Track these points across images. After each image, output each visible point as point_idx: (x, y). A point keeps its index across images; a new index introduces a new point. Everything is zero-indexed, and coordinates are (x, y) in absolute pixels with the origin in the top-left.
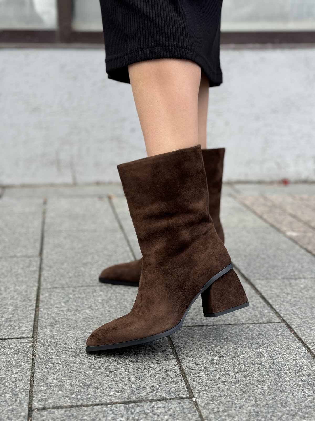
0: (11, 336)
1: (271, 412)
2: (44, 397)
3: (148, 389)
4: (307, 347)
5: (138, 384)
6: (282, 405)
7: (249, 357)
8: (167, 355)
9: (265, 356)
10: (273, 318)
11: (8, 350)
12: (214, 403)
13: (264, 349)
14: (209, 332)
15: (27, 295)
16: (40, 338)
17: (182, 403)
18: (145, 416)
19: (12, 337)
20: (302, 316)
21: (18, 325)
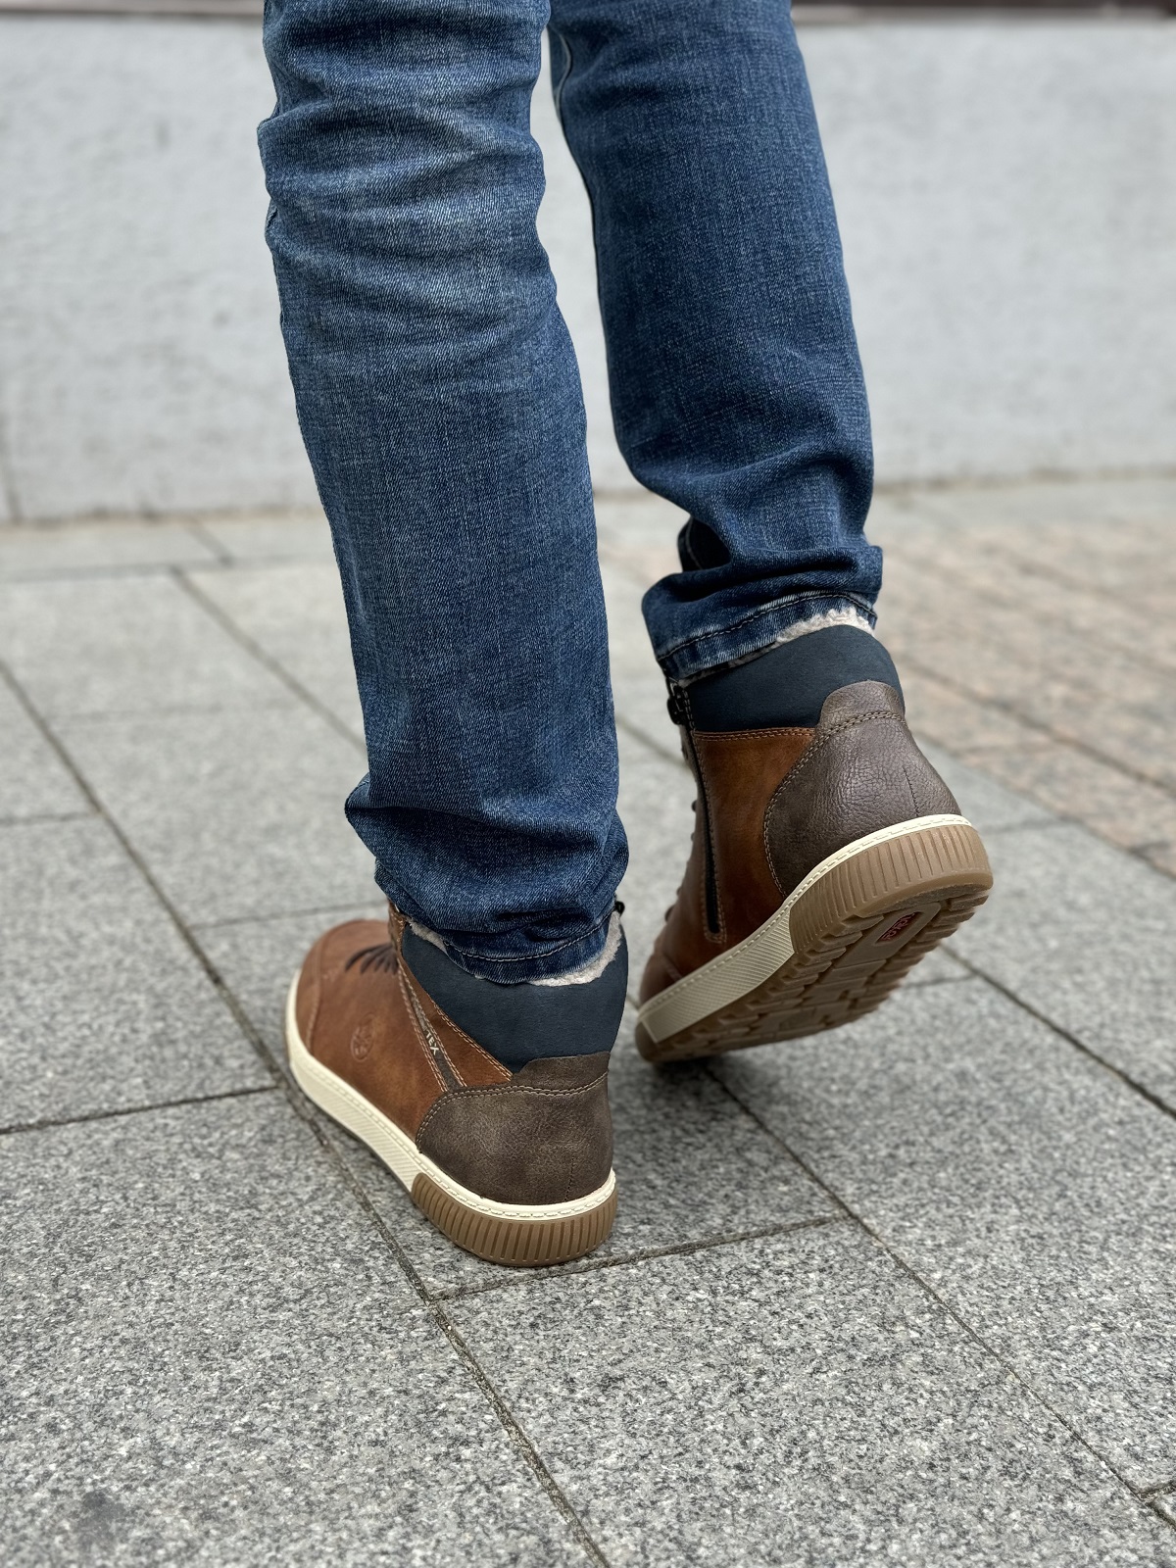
0: (211, 1089)
1: (1073, 1231)
2: (443, 1260)
3: (721, 1207)
4: (1077, 1042)
5: (684, 1196)
6: (1092, 1211)
7: (937, 1086)
8: (711, 1103)
11: (234, 1132)
12: (915, 1226)
13: (966, 1059)
15: (158, 953)
17: (832, 1233)
18: (755, 1280)
19: (218, 1092)
21: (207, 1052)
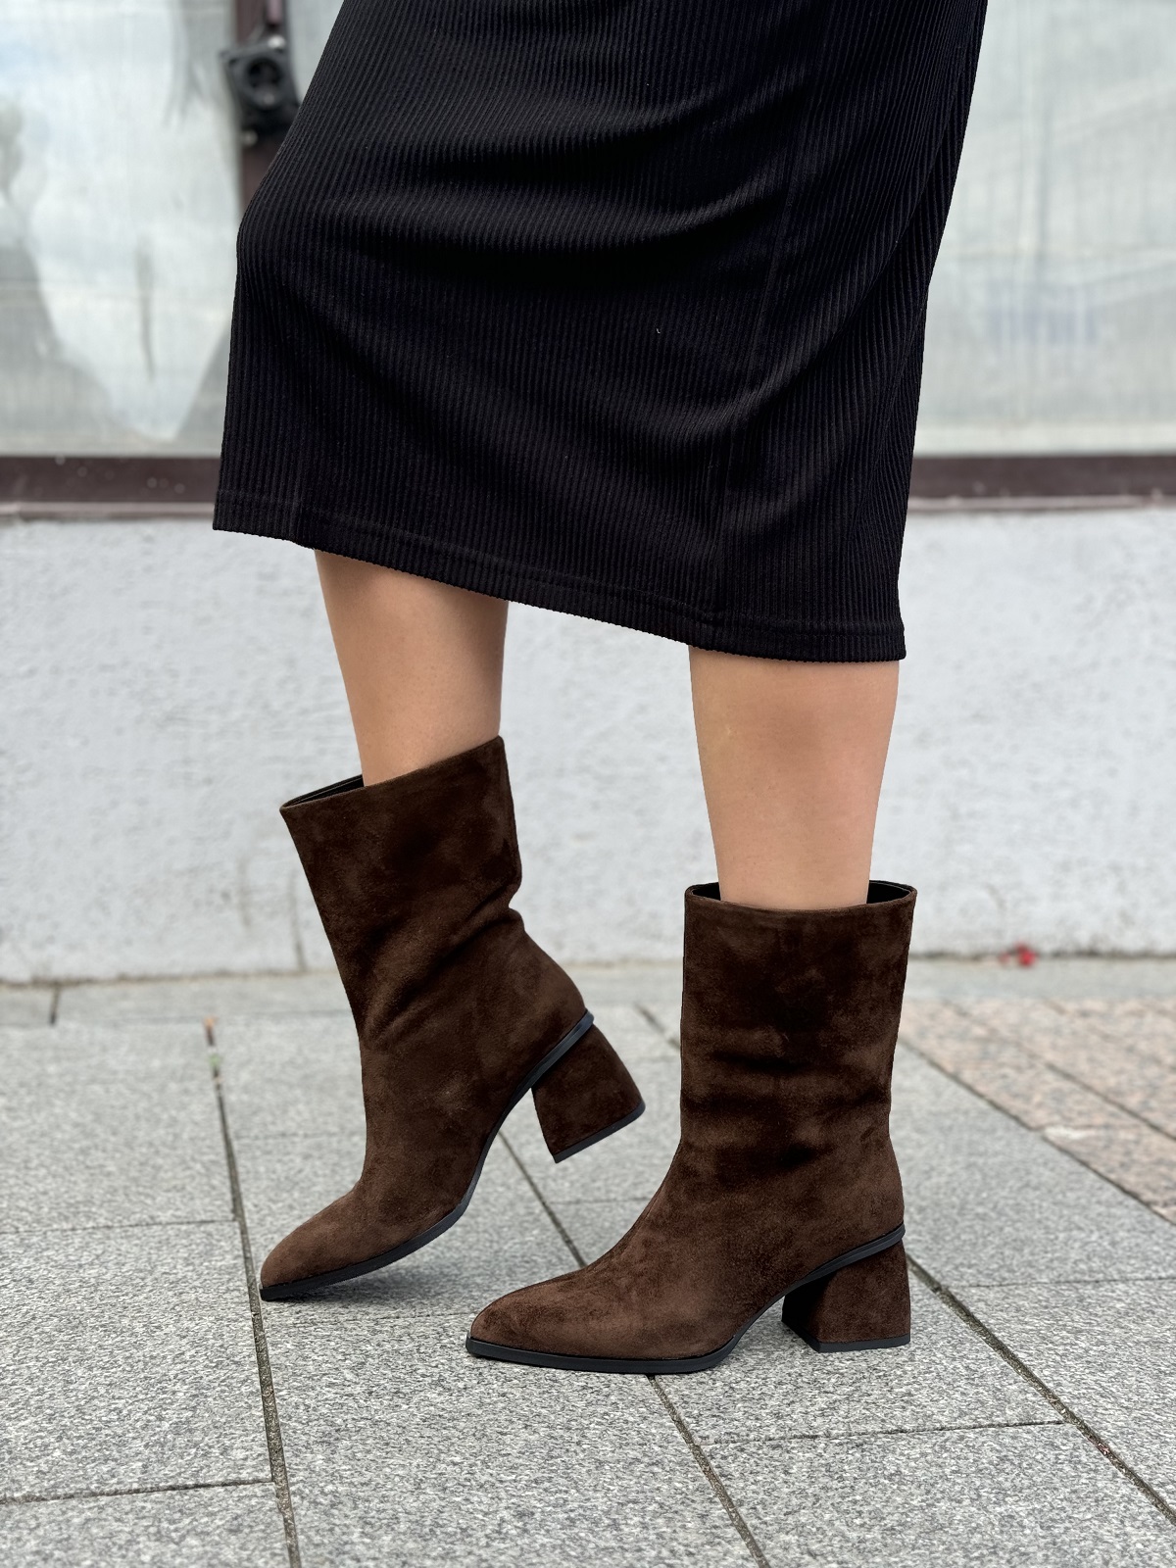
0: (205, 1477)
4: (1154, 1495)
7: (975, 1529)
8: (715, 1527)
9: (1024, 1527)
10: (1037, 1409)
11: (206, 1519)
13: (1021, 1503)
14: (838, 1457)
15: (223, 1347)
16: (298, 1482)
19: (209, 1481)
20: (1129, 1400)
